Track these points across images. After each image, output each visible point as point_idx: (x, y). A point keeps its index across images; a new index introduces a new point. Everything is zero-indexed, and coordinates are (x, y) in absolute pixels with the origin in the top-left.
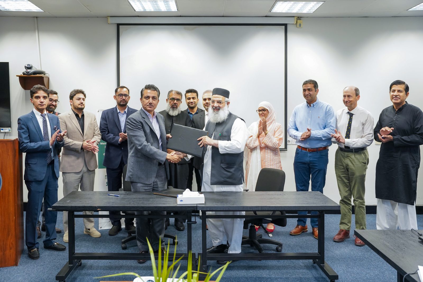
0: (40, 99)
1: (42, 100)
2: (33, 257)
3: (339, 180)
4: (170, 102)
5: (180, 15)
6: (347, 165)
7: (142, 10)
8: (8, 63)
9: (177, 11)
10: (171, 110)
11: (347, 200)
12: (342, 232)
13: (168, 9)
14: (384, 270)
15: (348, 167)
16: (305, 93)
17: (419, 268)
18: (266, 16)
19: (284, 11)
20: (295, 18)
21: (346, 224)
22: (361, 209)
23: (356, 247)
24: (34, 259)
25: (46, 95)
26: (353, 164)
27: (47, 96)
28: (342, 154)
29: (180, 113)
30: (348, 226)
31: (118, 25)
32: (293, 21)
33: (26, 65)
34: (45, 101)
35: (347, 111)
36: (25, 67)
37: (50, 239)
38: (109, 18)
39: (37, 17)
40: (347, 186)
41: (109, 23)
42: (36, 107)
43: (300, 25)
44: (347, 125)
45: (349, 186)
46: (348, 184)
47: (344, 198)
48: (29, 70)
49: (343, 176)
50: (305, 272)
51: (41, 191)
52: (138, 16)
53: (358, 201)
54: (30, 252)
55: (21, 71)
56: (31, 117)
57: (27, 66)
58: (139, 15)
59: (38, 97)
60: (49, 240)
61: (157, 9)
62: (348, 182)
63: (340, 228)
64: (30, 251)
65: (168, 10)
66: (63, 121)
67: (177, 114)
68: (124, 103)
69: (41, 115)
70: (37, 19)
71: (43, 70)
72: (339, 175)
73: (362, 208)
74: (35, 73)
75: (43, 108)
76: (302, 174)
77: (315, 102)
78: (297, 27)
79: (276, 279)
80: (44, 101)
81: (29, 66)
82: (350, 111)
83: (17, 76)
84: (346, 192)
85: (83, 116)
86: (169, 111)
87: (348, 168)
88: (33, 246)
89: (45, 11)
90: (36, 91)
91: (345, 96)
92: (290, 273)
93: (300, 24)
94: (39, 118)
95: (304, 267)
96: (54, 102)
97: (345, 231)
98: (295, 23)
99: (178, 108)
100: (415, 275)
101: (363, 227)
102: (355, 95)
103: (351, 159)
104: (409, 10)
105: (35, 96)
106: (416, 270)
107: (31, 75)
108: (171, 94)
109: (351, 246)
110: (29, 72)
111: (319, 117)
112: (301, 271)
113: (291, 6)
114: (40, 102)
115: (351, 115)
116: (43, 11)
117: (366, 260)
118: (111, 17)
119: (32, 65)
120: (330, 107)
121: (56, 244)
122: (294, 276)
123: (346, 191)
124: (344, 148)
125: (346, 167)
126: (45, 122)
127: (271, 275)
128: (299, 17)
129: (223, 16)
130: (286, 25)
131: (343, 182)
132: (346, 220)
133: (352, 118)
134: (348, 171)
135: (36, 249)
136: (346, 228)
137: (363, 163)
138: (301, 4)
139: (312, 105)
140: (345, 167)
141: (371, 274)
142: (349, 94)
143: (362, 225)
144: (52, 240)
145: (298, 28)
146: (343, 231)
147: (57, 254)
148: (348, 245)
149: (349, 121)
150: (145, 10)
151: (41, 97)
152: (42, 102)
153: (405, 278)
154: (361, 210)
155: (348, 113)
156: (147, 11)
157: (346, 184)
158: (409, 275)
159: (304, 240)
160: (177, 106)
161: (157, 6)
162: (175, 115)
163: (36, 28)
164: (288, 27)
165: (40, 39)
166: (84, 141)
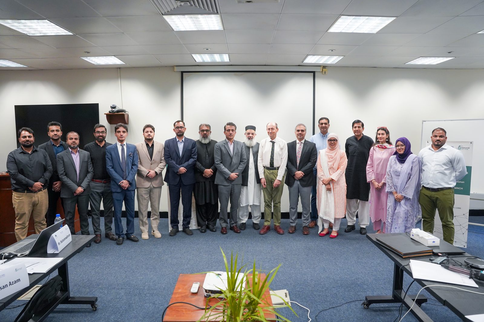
0: (121, 133)
2: (119, 243)
4: (201, 133)
5: (231, 64)
7: (201, 61)
8: (98, 104)
9: (229, 61)
17: (411, 261)
18: (299, 66)
19: (313, 62)
20: (322, 67)
25: (124, 130)
29: (210, 141)
31: (182, 73)
32: (320, 69)
36: (111, 107)
37: (129, 233)
38: (175, 68)
39: (120, 68)
41: (175, 71)
42: (118, 139)
43: (325, 73)
44: (271, 150)
48: (114, 109)
51: (119, 199)
52: (198, 65)
55: (108, 110)
56: (114, 147)
57: (112, 106)
59: (119, 132)
65: (222, 60)
67: (208, 142)
68: (181, 134)
69: (121, 145)
70: (120, 70)
71: (124, 109)
74: (118, 111)
75: (123, 140)
78: (323, 74)
80: (123, 135)
81: (114, 106)
85: (153, 145)
86: (201, 140)
88: (120, 236)
90: (118, 127)
91: (269, 129)
94: (119, 147)
98: (322, 71)
100: (407, 266)
102: (276, 128)
103: (275, 175)
104: (406, 64)
106: (408, 263)
107: (116, 113)
108: (201, 127)
110: (114, 111)
113: (319, 59)
115: (273, 143)
116: (125, 64)
118: (176, 66)
119: (116, 105)
121: (133, 237)
126: (123, 150)
128: (324, 66)
129: (265, 65)
130: (314, 73)
135: (121, 238)
138: (326, 58)
142: (272, 127)
150: (204, 61)
151: (121, 131)
152: (121, 135)
153: (401, 269)
155: (271, 141)
156: (205, 61)
158: (404, 266)
161: (214, 58)
163: (119, 76)
164: (316, 74)
165: (122, 85)
166: (151, 164)
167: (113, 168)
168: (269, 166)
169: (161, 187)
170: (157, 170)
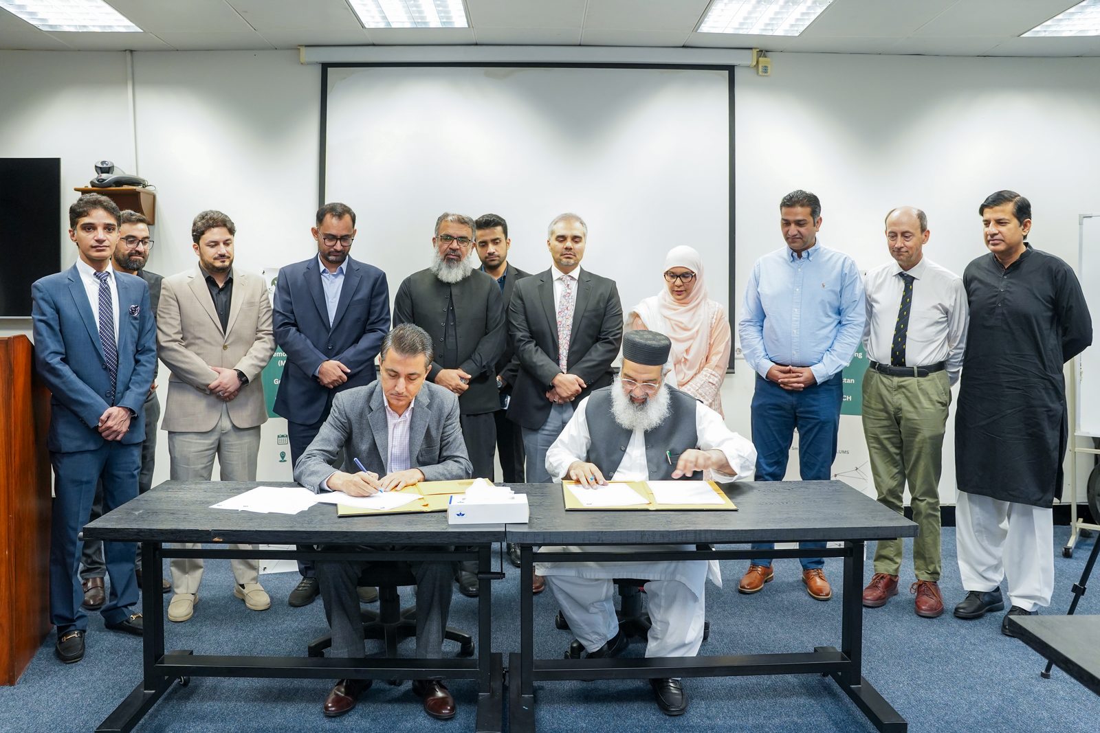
0: (95, 232)
1: (100, 234)
2: (67, 656)
3: (874, 447)
4: (440, 247)
5: (474, 42)
6: (899, 409)
7: (382, 25)
8: (56, 162)
9: (467, 27)
10: (444, 265)
11: (894, 498)
12: (882, 581)
13: (445, 20)
14: (1011, 690)
15: (901, 415)
16: (787, 229)
18: (684, 47)
19: (730, 31)
20: (755, 51)
21: (891, 560)
22: (930, 520)
23: (920, 619)
24: (67, 663)
26: (915, 407)
27: (114, 225)
28: (885, 380)
29: (469, 274)
30: (896, 563)
31: (325, 67)
32: (748, 59)
33: (98, 162)
34: (108, 236)
35: (897, 269)
36: (96, 167)
37: (119, 606)
38: (303, 50)
39: (131, 51)
40: (895, 464)
41: (302, 59)
42: (83, 252)
43: (765, 70)
44: (898, 306)
45: (900, 462)
46: (898, 458)
47: (887, 494)
48: (104, 176)
49: (887, 439)
50: (804, 706)
51: (85, 479)
53: (925, 502)
54: (61, 643)
55: (87, 177)
56: (67, 281)
57: (100, 165)
58: (375, 42)
59: (90, 227)
60: (114, 609)
61: (419, 21)
62: (897, 451)
63: (876, 570)
64: (60, 639)
65: (444, 22)
66: (170, 295)
67: (459, 278)
68: (338, 258)
69: (95, 274)
70: (131, 55)
71: (141, 176)
72: (876, 435)
73: (934, 518)
74: (119, 182)
75: (103, 257)
76: (775, 433)
77: (813, 248)
78: (758, 73)
79: (730, 729)
80: (105, 238)
81: (105, 166)
82: (906, 269)
83: (76, 190)
84: (893, 477)
85: (229, 283)
86: (438, 270)
87: (901, 417)
88: (70, 626)
89: (145, 31)
90: (85, 209)
91: (893, 235)
92: (766, 711)
93: (766, 67)
94: (90, 282)
95: (800, 687)
96: (141, 243)
97: (889, 577)
98: (755, 63)
99: (465, 260)
101: (935, 567)
102: (919, 230)
103: (909, 394)
104: (1023, 36)
105: (82, 223)
107: (110, 186)
108: (443, 224)
109: (907, 617)
110: (104, 180)
111: (824, 286)
112: (794, 700)
114: (97, 241)
115: (909, 281)
116: (142, 31)
117: (955, 660)
118: (306, 46)
119: (111, 163)
120: (850, 261)
121: (134, 617)
122: (777, 721)
123: (891, 476)
124: (890, 364)
125: (896, 414)
126: (104, 292)
127: (714, 716)
128: (762, 51)
129: (580, 45)
130: (731, 69)
131: (885, 453)
132: (892, 549)
133: (912, 290)
134: (899, 424)
135: (75, 635)
136: (891, 571)
137: (939, 405)
139: (804, 254)
140: (893, 416)
141: (981, 707)
142: (905, 228)
143: (933, 563)
144: (126, 606)
145: (761, 76)
146: (882, 577)
147: (134, 646)
148: (900, 616)
149: (903, 296)
150: (389, 23)
151: (99, 225)
152: (100, 241)
154: (932, 524)
155: (901, 274)
156: (394, 26)
157: (893, 459)
159: (786, 602)
160: (459, 256)
161: (420, 17)
162: (454, 282)
163: (130, 76)
164: (737, 72)
165: (138, 102)
166: (225, 347)
167: (65, 360)
168: (887, 360)
169: (258, 428)
170: (247, 365)
